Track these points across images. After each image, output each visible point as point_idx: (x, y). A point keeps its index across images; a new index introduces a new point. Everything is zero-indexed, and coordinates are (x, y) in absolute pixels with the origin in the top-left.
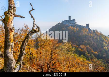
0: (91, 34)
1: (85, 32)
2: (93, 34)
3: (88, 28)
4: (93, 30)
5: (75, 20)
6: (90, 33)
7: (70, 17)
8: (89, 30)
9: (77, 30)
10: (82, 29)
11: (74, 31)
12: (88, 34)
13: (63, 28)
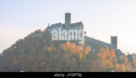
0: (122, 64)
1: (108, 58)
2: (126, 66)
3: (116, 47)
4: (126, 55)
5: (82, 26)
6: (120, 62)
7: (68, 16)
8: (119, 53)
9: (86, 53)
10: (100, 50)
11: (77, 57)
12: (114, 65)
13: (49, 45)
